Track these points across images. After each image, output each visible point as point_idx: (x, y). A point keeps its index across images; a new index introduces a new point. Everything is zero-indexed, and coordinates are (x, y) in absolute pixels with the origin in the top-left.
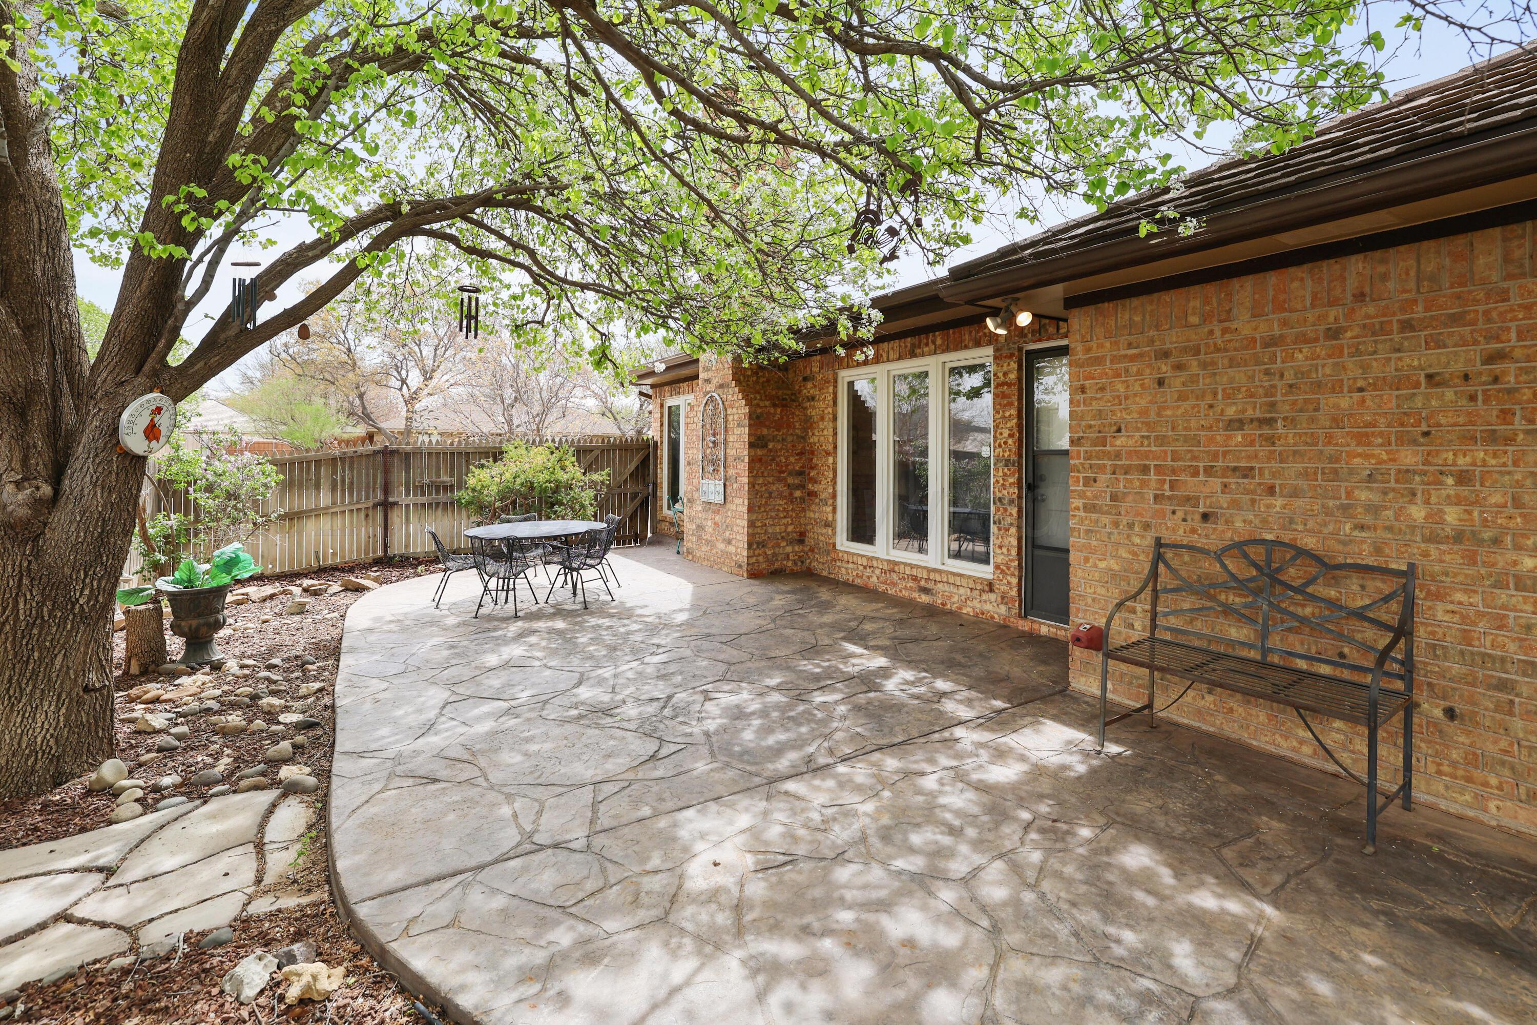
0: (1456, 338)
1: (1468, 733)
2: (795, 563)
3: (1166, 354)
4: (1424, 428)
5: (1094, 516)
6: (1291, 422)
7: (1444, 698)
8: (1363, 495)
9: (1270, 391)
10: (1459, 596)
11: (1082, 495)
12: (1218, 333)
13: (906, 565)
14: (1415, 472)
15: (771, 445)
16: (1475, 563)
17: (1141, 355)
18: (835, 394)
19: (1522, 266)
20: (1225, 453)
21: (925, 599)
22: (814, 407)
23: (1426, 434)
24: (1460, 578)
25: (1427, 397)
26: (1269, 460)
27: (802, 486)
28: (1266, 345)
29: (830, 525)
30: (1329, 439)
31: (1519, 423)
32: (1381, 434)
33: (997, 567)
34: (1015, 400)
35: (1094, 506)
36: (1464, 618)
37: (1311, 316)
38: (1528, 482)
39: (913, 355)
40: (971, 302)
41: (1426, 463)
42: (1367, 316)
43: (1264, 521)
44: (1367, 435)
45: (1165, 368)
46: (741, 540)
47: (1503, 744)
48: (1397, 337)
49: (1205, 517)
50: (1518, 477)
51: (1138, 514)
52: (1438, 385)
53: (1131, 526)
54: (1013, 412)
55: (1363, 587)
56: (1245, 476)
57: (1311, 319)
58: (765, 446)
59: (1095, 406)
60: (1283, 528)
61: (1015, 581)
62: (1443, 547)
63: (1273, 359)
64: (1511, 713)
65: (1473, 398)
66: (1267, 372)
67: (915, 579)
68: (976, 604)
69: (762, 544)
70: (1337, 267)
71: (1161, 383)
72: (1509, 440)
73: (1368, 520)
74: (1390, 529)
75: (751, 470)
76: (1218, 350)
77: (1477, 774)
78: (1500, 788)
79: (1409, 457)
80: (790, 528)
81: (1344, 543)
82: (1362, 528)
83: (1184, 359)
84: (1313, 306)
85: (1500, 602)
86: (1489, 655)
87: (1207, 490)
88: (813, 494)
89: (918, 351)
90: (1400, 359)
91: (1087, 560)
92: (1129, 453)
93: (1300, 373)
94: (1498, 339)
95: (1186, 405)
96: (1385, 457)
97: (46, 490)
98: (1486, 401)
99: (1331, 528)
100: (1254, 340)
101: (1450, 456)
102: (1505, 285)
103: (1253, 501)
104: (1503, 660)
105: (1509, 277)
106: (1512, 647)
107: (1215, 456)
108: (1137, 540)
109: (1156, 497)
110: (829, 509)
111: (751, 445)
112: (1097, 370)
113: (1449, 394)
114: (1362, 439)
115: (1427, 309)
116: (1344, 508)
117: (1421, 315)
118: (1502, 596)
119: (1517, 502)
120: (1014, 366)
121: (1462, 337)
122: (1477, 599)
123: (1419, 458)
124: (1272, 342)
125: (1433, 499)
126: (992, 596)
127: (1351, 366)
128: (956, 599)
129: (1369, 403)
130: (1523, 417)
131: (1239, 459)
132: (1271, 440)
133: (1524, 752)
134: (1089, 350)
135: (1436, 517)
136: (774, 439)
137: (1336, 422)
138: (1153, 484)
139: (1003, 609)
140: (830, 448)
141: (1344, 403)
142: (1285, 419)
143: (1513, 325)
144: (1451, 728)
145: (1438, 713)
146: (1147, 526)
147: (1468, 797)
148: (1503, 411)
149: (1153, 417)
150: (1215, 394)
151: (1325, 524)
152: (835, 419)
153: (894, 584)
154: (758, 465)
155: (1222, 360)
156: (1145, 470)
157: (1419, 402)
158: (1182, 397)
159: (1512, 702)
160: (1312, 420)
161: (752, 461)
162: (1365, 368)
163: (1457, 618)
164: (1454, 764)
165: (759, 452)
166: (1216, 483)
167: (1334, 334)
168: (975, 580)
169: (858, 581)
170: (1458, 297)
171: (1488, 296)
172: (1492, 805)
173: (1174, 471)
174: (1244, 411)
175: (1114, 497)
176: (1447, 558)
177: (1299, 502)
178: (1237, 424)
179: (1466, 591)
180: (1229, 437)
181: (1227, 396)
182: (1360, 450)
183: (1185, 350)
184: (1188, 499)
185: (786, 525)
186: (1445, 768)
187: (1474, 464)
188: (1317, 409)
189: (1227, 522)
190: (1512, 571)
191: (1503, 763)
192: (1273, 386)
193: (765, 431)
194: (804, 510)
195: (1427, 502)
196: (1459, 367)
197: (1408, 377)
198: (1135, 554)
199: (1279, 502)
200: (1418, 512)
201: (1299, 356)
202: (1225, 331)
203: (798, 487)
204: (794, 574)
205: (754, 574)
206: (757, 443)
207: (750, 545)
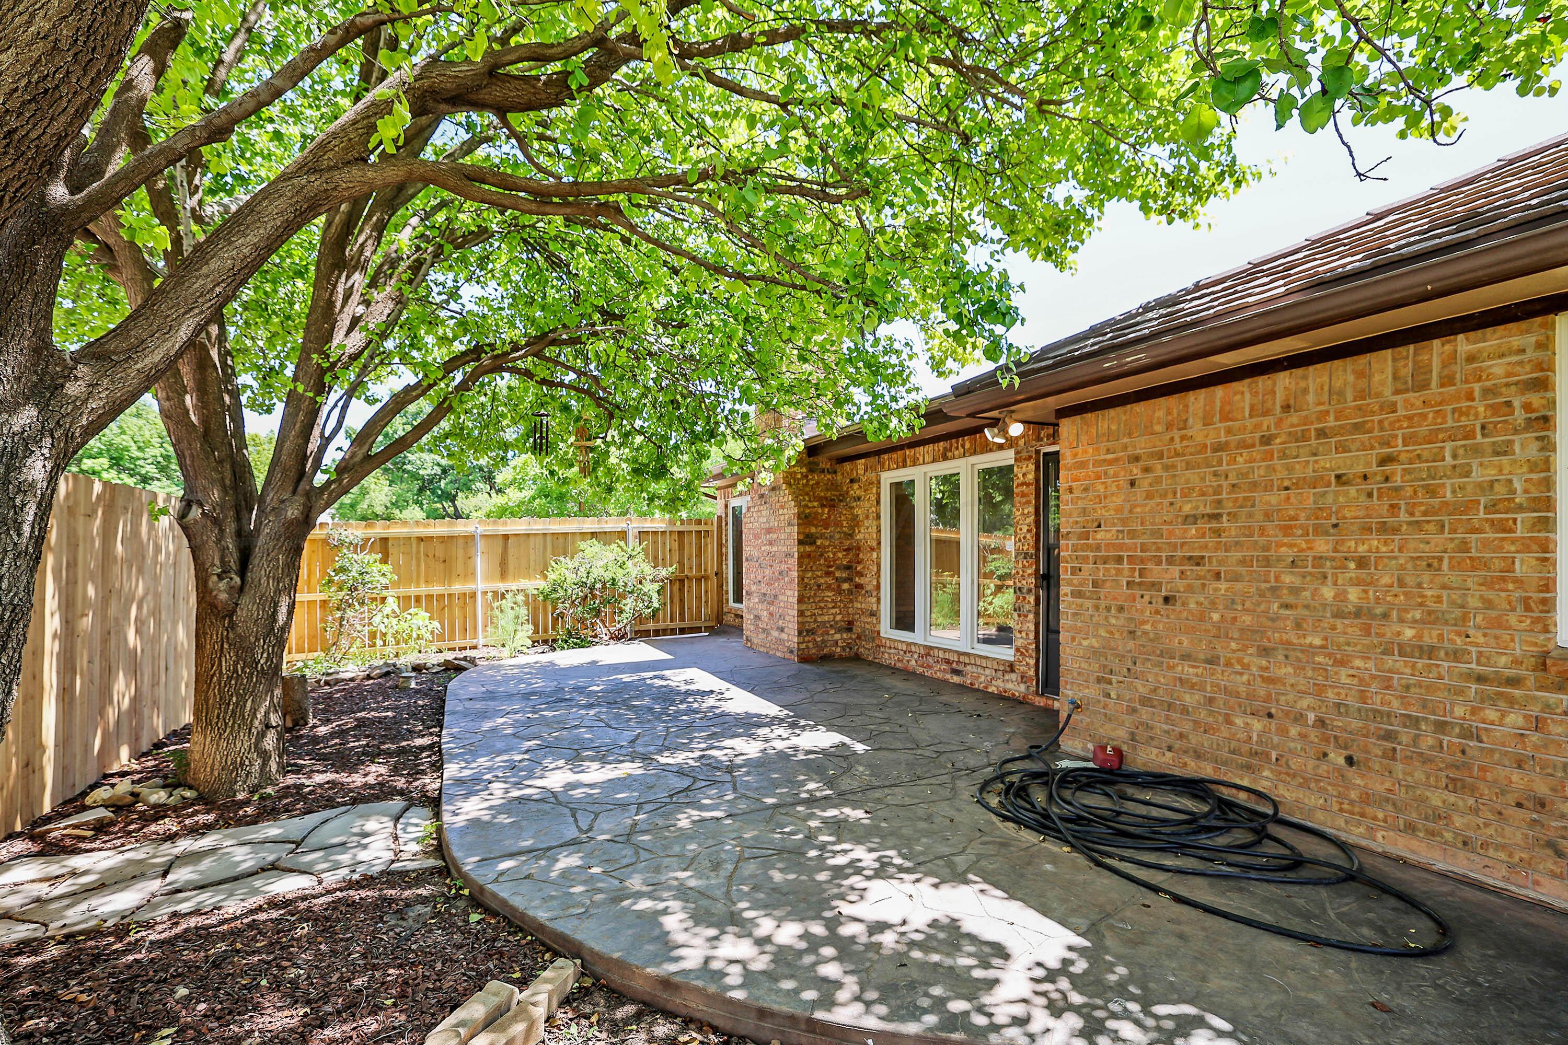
0: (1358, 444)
1: (1363, 776)
2: (843, 648)
3: (1137, 459)
4: (1334, 521)
5: (1079, 601)
6: (1233, 516)
7: (1346, 748)
8: (1287, 579)
9: (1218, 490)
10: (1358, 663)
11: (1070, 583)
12: (1177, 440)
13: (939, 649)
14: (1327, 558)
15: (819, 542)
16: (1369, 634)
17: (1117, 460)
18: (879, 495)
19: (1406, 383)
20: (1183, 544)
21: (956, 679)
22: (859, 507)
23: (1335, 526)
24: (1359, 648)
25: (1337, 494)
26: (1216, 550)
27: (849, 580)
28: (1215, 450)
29: (875, 614)
30: (1262, 529)
31: (1403, 516)
32: (1301, 526)
33: (1018, 650)
34: (1032, 498)
35: (1080, 592)
36: (1362, 681)
37: (1250, 423)
38: (1409, 566)
39: (945, 458)
40: (972, 415)
41: (1335, 550)
42: (1292, 426)
43: (1213, 603)
44: (1291, 527)
45: (1136, 470)
46: (792, 627)
47: (1388, 785)
48: (1313, 442)
49: (1167, 600)
50: (1402, 561)
51: (1115, 599)
52: (1345, 483)
53: (1108, 609)
54: (1031, 509)
55: (1286, 657)
56: (1198, 564)
57: (1250, 428)
58: (813, 543)
59: (1081, 504)
60: (1226, 608)
61: (1032, 662)
62: (1346, 622)
63: (1220, 463)
64: (1394, 759)
65: (1370, 495)
66: (1215, 474)
67: (948, 662)
68: (999, 683)
69: (811, 632)
70: (1269, 382)
71: (1132, 483)
72: (1396, 530)
73: (1291, 600)
74: (1307, 607)
75: (800, 564)
76: (1178, 455)
77: (1369, 810)
78: (1385, 821)
79: (1322, 546)
80: (839, 618)
81: (1273, 620)
82: (1287, 606)
83: (1150, 463)
84: (1251, 416)
85: (1387, 667)
86: (1379, 711)
87: (1168, 576)
88: (859, 587)
89: (949, 454)
90: (1316, 462)
91: (1073, 639)
92: (1107, 545)
93: (1242, 475)
94: (1388, 445)
95: (1152, 503)
96: (1304, 546)
97: (237, 580)
98: (1379, 498)
99: (1263, 607)
100: (1205, 446)
101: (1352, 544)
102: (1394, 398)
103: (1204, 585)
104: (1389, 715)
105: (1397, 392)
106: (1396, 703)
107: (1174, 547)
108: (1113, 621)
109: (1128, 583)
110: (874, 600)
111: (800, 542)
112: (1082, 473)
113: (1352, 491)
114: (1287, 530)
115: (1337, 419)
116: (1273, 589)
117: (1332, 424)
118: (1389, 661)
119: (1401, 583)
120: (1032, 467)
121: (1362, 443)
122: (1370, 664)
123: (1330, 547)
124: (1219, 448)
125: (1340, 582)
126: (1013, 676)
127: (1279, 468)
128: (982, 679)
129: (1292, 500)
130: (1407, 511)
131: (1193, 549)
132: (1218, 532)
133: (1403, 790)
134: (1075, 455)
135: (1341, 596)
136: (822, 536)
137: (1268, 516)
138: (1126, 573)
139: (1022, 688)
140: (874, 544)
141: (1274, 500)
142: (1229, 514)
143: (1399, 433)
144: (1351, 772)
145: (1341, 761)
146: (1121, 609)
147: (1362, 830)
148: (1392, 506)
149: (1126, 514)
150: (1175, 493)
151: (1259, 604)
152: (878, 517)
153: (930, 667)
154: (806, 561)
155: (1179, 462)
156: (1119, 560)
157: (1330, 499)
158: (1149, 496)
159: (1394, 749)
160: (1250, 515)
161: (801, 557)
162: (1290, 469)
163: (1355, 681)
164: (1352, 802)
165: (808, 549)
166: (1175, 570)
167: (1266, 440)
168: (999, 661)
169: (899, 665)
170: (1359, 408)
171: (1382, 408)
172: (1379, 835)
173: (1142, 561)
174: (1197, 508)
175: (1095, 584)
176: (1350, 630)
177: (1238, 586)
178: (1191, 519)
179: (1363, 658)
180: (1186, 530)
181: (1184, 495)
182: (1286, 540)
183: (1152, 455)
184: (1153, 584)
185: (835, 615)
186: (1345, 807)
187: (1370, 551)
188: (1253, 506)
189: (1183, 604)
190: (1397, 640)
191: (1387, 800)
192: (1220, 486)
193: (813, 530)
194: (851, 601)
195: (1335, 584)
196: (1360, 469)
197: (1322, 477)
198: (1111, 633)
199: (1223, 586)
200: (1328, 593)
201: (1239, 459)
202: (1183, 438)
203: (845, 580)
204: (842, 659)
205: (805, 659)
206: (806, 540)
207: (800, 633)
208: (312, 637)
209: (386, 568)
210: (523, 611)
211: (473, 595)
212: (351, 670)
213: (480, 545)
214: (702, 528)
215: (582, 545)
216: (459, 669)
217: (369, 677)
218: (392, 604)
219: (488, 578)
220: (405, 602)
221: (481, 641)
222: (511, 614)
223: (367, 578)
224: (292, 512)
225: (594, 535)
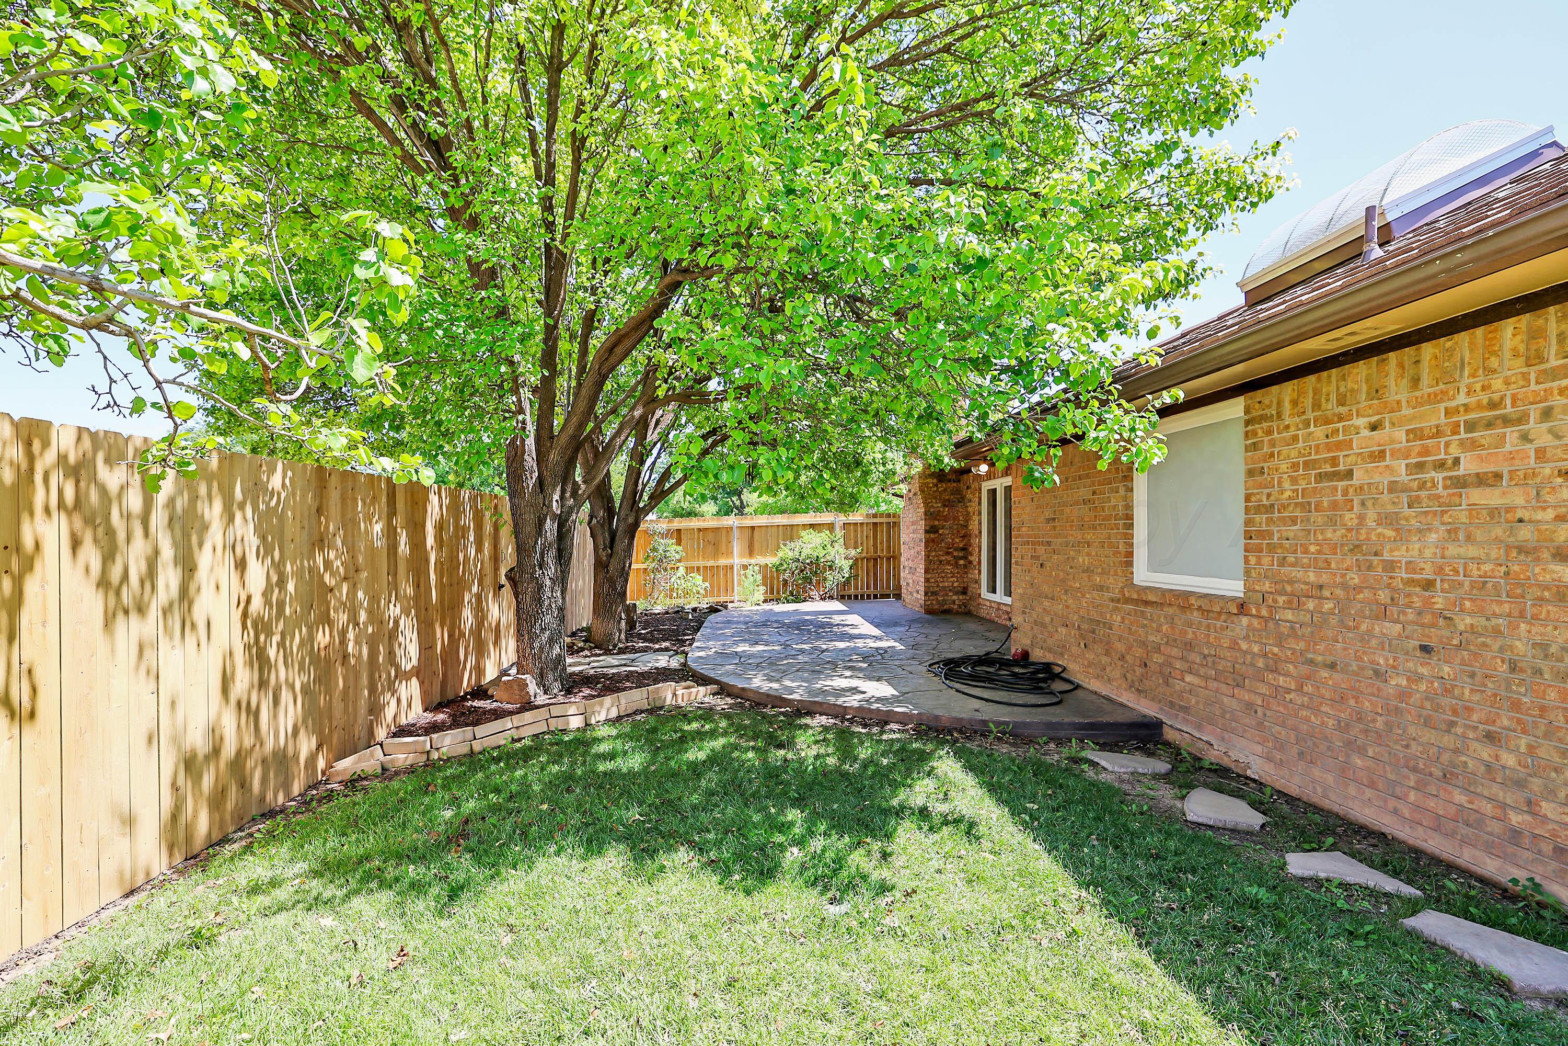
1: (1088, 653)
2: (959, 606)
5: (1017, 567)
9: (1055, 505)
10: (1087, 595)
14: (1080, 542)
15: (941, 532)
18: (980, 498)
22: (970, 506)
24: (1088, 587)
27: (964, 558)
29: (977, 582)
30: (1065, 527)
35: (1017, 562)
38: (1099, 546)
40: (966, 459)
41: (1082, 538)
43: (1053, 567)
46: (921, 590)
51: (1027, 565)
52: (1085, 504)
56: (1049, 545)
58: (937, 532)
59: (1018, 511)
60: (1057, 569)
65: (1090, 510)
69: (934, 593)
73: (1072, 564)
75: (926, 547)
77: (1089, 670)
80: (956, 584)
82: (1071, 567)
87: (1042, 552)
88: (971, 562)
92: (1025, 535)
95: (1037, 511)
96: (1075, 536)
97: (610, 551)
98: (1092, 512)
103: (1051, 557)
107: (1043, 536)
109: (1031, 556)
110: (980, 573)
111: (927, 532)
113: (1086, 508)
119: (1097, 555)
135: (1084, 562)
136: (943, 527)
137: (1067, 520)
141: (1068, 511)
143: (1097, 479)
145: (1083, 646)
146: (1029, 571)
147: (1088, 680)
149: (1030, 517)
150: (1044, 506)
152: (980, 514)
154: (931, 544)
157: (1081, 512)
158: (1037, 507)
163: (1087, 605)
165: (932, 536)
166: (1043, 549)
169: (988, 617)
172: (1092, 681)
175: (1022, 557)
177: (1060, 557)
182: (1071, 532)
185: (953, 582)
189: (1046, 567)
192: (1055, 503)
193: (936, 523)
194: (964, 573)
196: (1088, 497)
199: (1056, 557)
200: (1081, 560)
203: (961, 558)
204: (958, 613)
205: (929, 611)
206: (931, 530)
207: (926, 594)
208: (639, 591)
209: (679, 548)
210: (759, 577)
211: (732, 567)
212: (658, 609)
213: (736, 533)
214: (892, 520)
215: (803, 533)
216: (717, 611)
217: (667, 613)
218: (682, 571)
219: (742, 555)
220: (689, 570)
221: (736, 598)
222: (752, 579)
223: (668, 554)
224: (631, 520)
225: (812, 526)
